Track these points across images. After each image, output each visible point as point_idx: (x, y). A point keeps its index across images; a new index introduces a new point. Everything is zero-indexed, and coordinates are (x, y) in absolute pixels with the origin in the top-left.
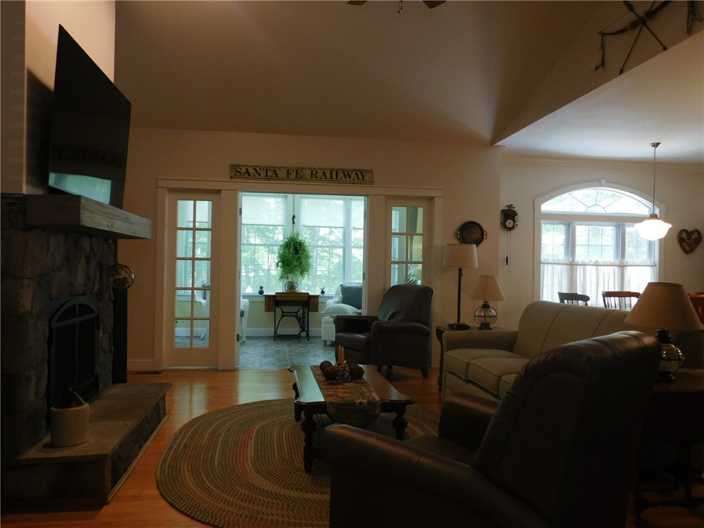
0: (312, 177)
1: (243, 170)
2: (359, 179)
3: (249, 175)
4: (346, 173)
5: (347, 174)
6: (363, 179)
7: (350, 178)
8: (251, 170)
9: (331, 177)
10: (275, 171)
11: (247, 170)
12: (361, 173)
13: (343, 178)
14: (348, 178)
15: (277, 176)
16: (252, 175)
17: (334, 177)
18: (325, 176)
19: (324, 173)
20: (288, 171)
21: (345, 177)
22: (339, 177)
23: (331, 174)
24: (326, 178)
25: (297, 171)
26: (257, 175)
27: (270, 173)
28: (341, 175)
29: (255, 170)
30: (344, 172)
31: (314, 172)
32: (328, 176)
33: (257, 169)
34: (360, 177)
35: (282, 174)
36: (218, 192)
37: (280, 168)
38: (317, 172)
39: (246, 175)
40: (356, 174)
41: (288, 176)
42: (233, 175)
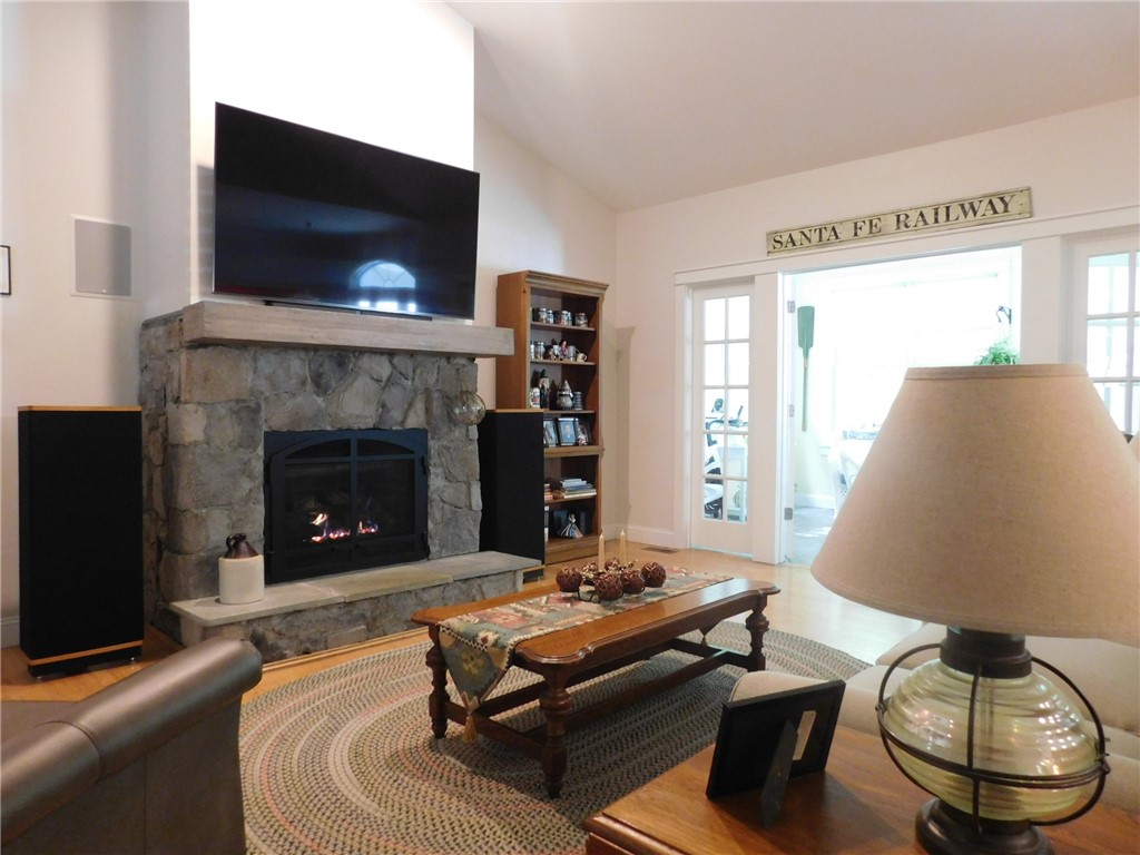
0: (898, 228)
1: (785, 238)
2: (995, 212)
3: (794, 245)
4: (967, 207)
5: (969, 208)
6: (1006, 211)
7: (975, 213)
8: (797, 236)
9: (936, 221)
10: (834, 229)
11: (790, 236)
12: (1002, 199)
13: (962, 215)
14: (971, 213)
15: (837, 237)
16: (798, 243)
17: (942, 217)
18: (925, 221)
19: (921, 215)
20: (856, 224)
21: (966, 214)
22: (952, 217)
23: (936, 214)
24: (926, 223)
25: (871, 222)
26: (806, 242)
27: (825, 235)
28: (956, 211)
29: (802, 233)
30: (962, 206)
31: (902, 218)
32: (930, 218)
33: (806, 231)
34: (999, 206)
35: (846, 232)
36: (750, 280)
37: (841, 223)
38: (907, 216)
39: (790, 245)
40: (991, 202)
41: (856, 234)
42: (771, 249)
